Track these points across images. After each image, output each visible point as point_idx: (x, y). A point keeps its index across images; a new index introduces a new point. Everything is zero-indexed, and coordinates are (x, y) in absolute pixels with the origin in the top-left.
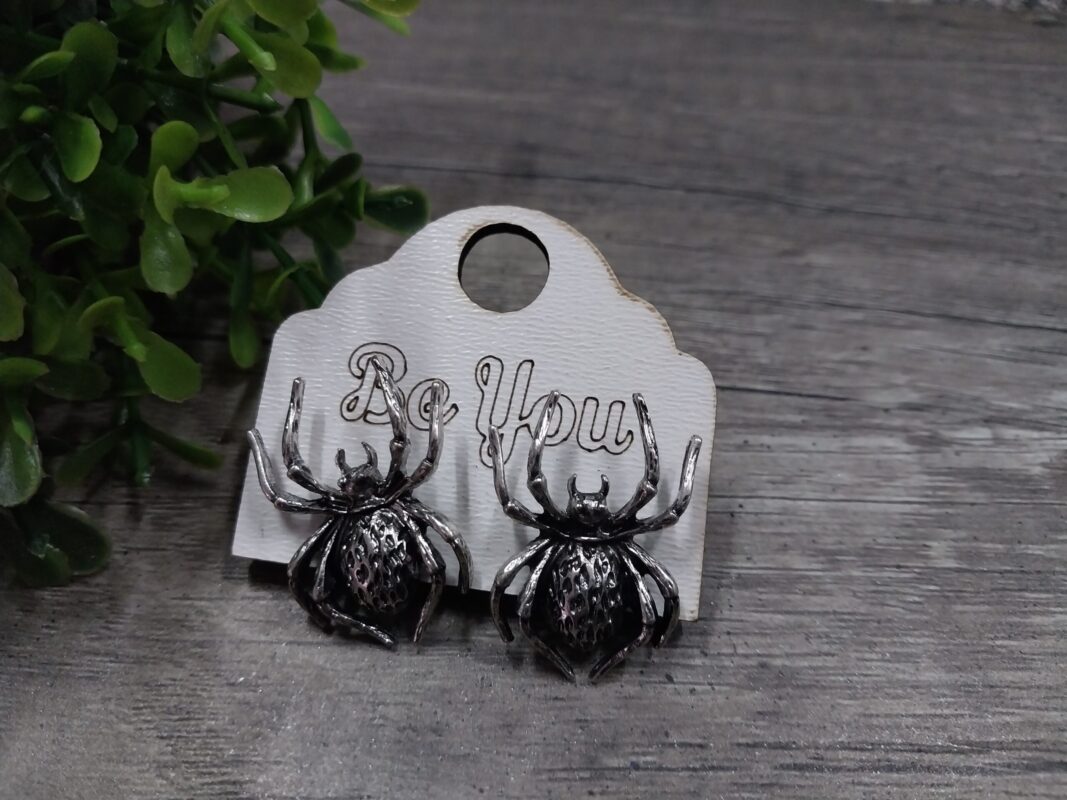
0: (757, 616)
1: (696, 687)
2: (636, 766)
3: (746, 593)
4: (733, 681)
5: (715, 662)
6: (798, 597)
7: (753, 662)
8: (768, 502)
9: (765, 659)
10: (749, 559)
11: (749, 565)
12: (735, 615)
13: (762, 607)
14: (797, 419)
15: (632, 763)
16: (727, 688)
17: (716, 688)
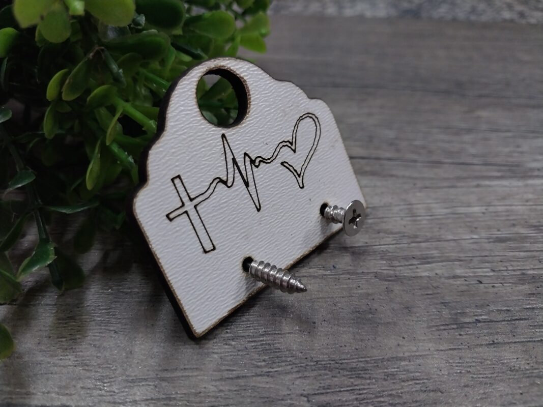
0: (511, 254)
1: (494, 285)
2: (478, 321)
3: (503, 244)
4: (511, 281)
5: (499, 274)
6: (528, 245)
7: (518, 273)
8: (499, 207)
9: (523, 271)
10: (499, 230)
11: (499, 233)
12: (501, 254)
13: (512, 249)
14: (499, 174)
15: (476, 320)
16: (510, 284)
17: (505, 284)
